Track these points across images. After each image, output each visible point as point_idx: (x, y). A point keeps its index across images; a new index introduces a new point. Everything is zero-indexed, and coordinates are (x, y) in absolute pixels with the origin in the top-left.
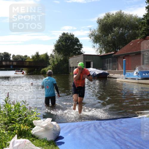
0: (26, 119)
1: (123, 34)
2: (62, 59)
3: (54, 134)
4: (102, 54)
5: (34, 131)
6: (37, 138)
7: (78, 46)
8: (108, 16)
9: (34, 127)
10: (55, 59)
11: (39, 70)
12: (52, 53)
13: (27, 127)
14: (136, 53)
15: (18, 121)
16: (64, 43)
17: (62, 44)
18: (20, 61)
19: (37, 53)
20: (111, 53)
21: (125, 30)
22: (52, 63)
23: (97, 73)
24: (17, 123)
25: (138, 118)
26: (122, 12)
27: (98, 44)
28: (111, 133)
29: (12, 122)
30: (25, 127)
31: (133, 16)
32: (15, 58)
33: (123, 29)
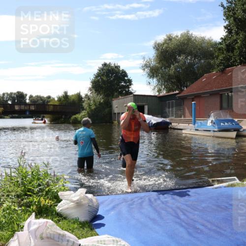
0: (49, 190)
2: (102, 101)
3: (89, 211)
4: (161, 94)
5: (60, 208)
6: (65, 218)
7: (125, 81)
8: (170, 39)
9: (59, 202)
10: (92, 102)
11: (68, 117)
12: (87, 93)
13: (50, 201)
14: (211, 93)
15: (37, 193)
16: (105, 78)
17: (102, 79)
18: (40, 104)
19: (66, 93)
20: (175, 92)
21: (194, 59)
22: (88, 108)
23: (154, 122)
24: (35, 196)
25: (213, 188)
26: (190, 33)
27: (155, 80)
28: (174, 210)
29: (28, 193)
30: (47, 201)
31: (206, 38)
32: (33, 99)
33: (191, 58)
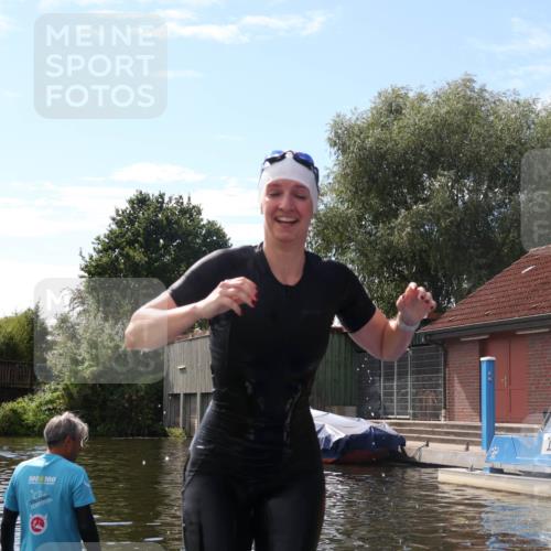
1: (477, 212)
8: (393, 106)
16: (138, 255)
17: (127, 257)
33: (477, 183)
